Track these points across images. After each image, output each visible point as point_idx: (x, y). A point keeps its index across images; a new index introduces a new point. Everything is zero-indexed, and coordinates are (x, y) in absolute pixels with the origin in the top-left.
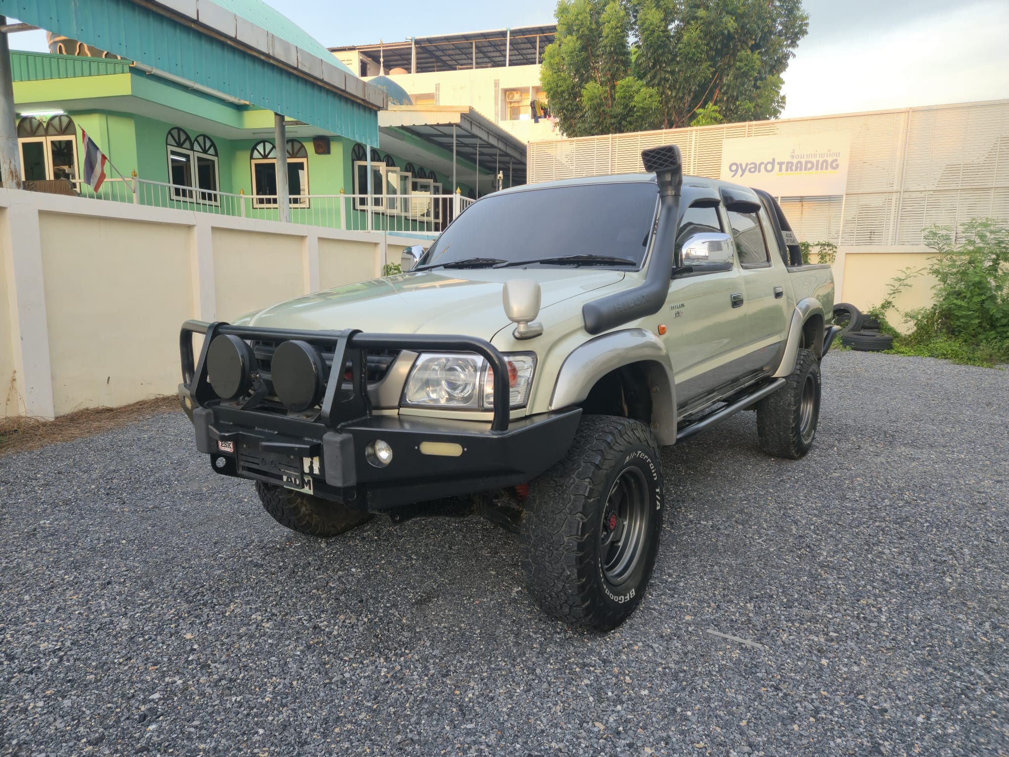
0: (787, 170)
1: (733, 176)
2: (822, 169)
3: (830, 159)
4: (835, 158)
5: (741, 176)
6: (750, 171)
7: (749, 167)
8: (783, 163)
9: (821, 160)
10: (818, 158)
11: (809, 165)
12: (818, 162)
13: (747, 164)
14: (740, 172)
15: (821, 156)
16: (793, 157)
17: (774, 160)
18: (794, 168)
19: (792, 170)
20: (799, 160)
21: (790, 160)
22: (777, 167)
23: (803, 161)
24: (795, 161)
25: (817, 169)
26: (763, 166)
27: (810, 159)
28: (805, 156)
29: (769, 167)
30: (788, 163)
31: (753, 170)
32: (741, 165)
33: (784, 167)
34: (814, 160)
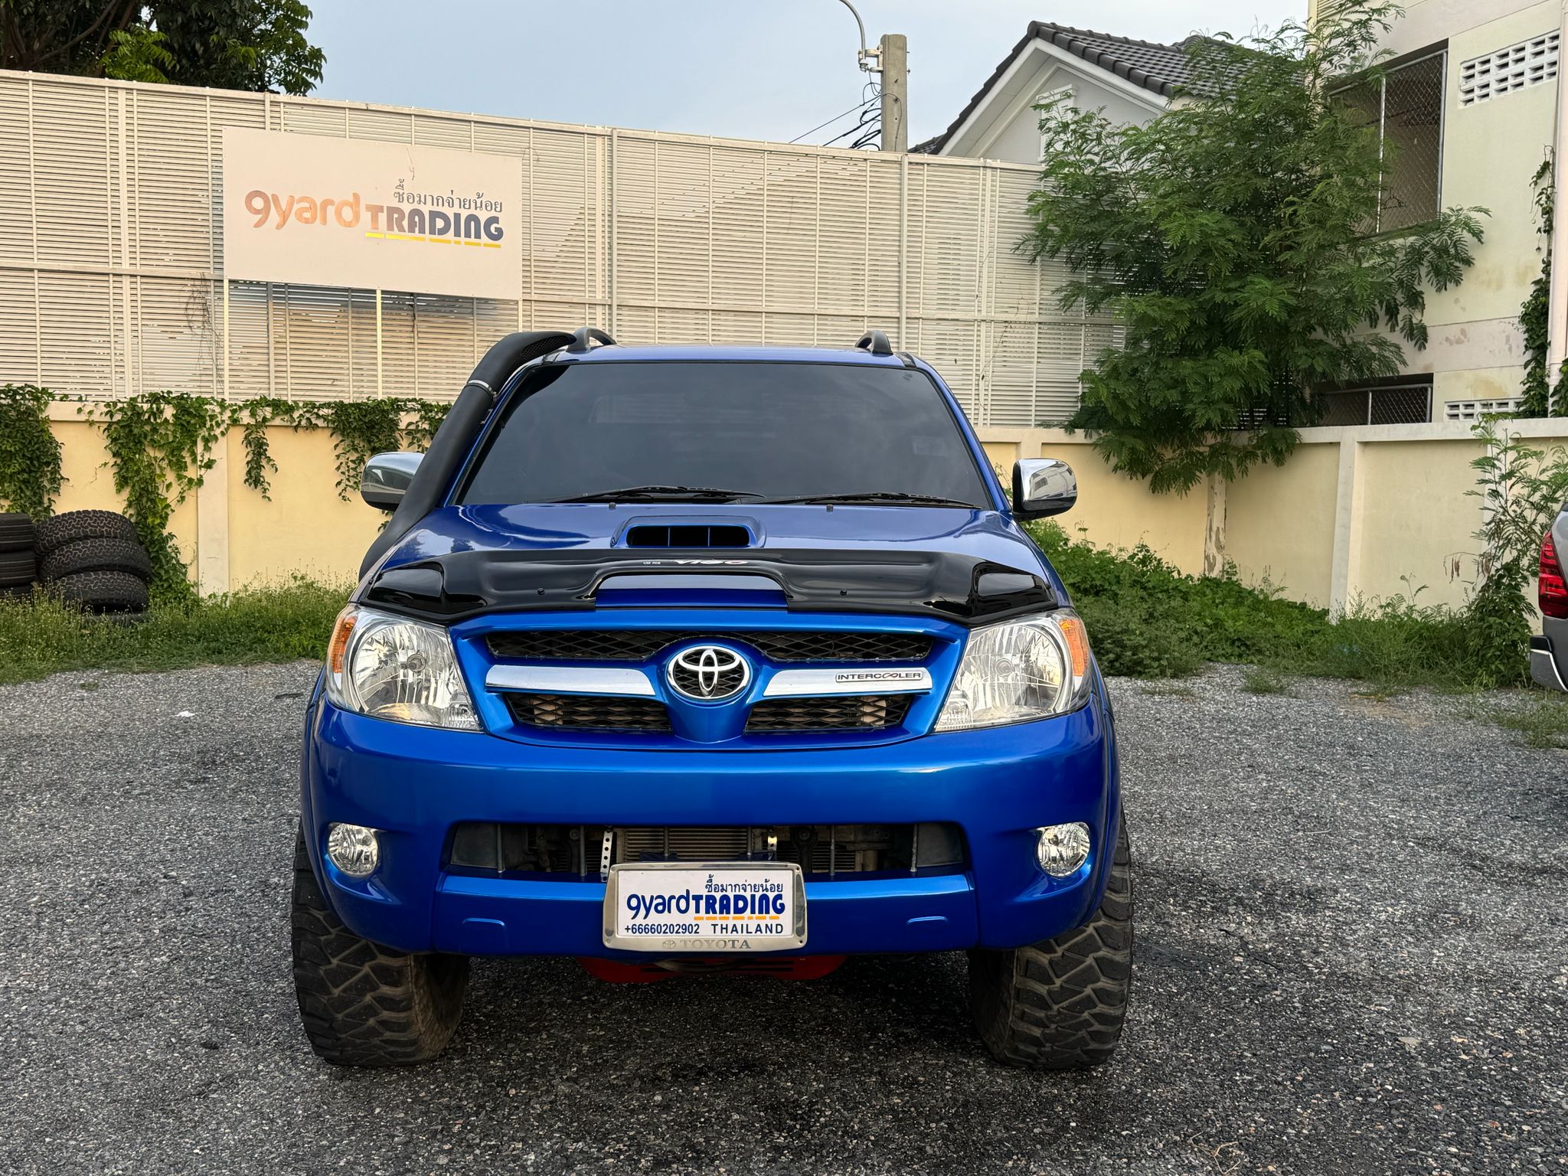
0: (390, 228)
1: (257, 225)
2: (468, 235)
3: (483, 216)
4: (493, 214)
5: (279, 227)
6: (299, 217)
7: (296, 207)
8: (381, 209)
9: (464, 214)
10: (456, 209)
11: (440, 223)
12: (457, 216)
13: (292, 201)
14: (274, 216)
15: (463, 203)
16: (400, 198)
17: (356, 196)
18: (405, 223)
19: (401, 229)
20: (416, 206)
21: (395, 203)
22: (366, 216)
23: (425, 209)
24: (407, 208)
25: (457, 234)
26: (331, 210)
27: (440, 209)
28: (429, 199)
29: (347, 214)
30: (391, 211)
31: (307, 215)
32: (275, 198)
33: (383, 217)
34: (450, 213)
